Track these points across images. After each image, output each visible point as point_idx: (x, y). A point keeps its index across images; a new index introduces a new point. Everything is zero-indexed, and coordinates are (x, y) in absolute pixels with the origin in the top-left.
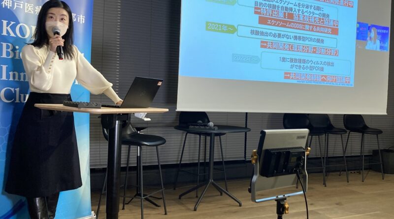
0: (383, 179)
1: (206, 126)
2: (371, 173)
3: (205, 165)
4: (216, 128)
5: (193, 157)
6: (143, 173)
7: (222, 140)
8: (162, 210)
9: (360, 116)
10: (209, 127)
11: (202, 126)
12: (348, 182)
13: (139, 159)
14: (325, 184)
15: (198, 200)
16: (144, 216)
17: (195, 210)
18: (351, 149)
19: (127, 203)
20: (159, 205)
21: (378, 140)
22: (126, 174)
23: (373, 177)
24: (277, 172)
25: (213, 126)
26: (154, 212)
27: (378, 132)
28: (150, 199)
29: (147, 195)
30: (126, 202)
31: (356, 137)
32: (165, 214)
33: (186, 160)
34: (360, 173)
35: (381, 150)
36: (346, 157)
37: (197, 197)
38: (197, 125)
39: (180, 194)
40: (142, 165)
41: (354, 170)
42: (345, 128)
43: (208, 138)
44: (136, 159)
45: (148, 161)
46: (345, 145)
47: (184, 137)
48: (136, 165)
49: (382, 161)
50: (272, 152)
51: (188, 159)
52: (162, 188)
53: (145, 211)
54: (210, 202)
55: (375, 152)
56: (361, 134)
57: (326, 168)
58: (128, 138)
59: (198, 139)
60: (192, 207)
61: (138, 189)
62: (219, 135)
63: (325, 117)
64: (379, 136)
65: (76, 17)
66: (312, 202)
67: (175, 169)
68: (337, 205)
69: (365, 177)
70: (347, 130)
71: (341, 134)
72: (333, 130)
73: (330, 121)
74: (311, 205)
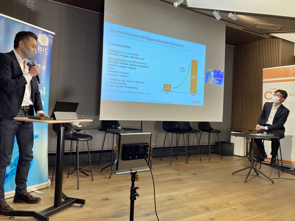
0: (221, 159)
1: (116, 128)
2: (215, 155)
4: (123, 130)
6: (79, 156)
8: (90, 178)
9: (208, 122)
10: (118, 129)
11: (114, 129)
14: (187, 162)
16: (79, 182)
20: (89, 175)
21: (218, 137)
23: (215, 158)
25: (121, 128)
26: (86, 179)
27: (218, 132)
28: (84, 171)
29: (82, 169)
30: (69, 173)
31: (205, 135)
32: (92, 180)
34: (208, 156)
35: (220, 142)
36: (199, 146)
38: (111, 128)
39: (101, 169)
40: (78, 151)
41: (205, 154)
42: (199, 130)
46: (199, 140)
49: (221, 149)
51: (107, 147)
52: (90, 166)
53: (80, 179)
55: (217, 143)
56: (208, 133)
57: (188, 152)
58: (71, 136)
61: (76, 166)
63: (188, 123)
64: (218, 134)
65: (41, 66)
66: (179, 173)
67: (99, 154)
68: (193, 175)
69: (211, 158)
70: (200, 131)
71: (197, 133)
72: (192, 131)
73: (190, 125)
74: (178, 175)
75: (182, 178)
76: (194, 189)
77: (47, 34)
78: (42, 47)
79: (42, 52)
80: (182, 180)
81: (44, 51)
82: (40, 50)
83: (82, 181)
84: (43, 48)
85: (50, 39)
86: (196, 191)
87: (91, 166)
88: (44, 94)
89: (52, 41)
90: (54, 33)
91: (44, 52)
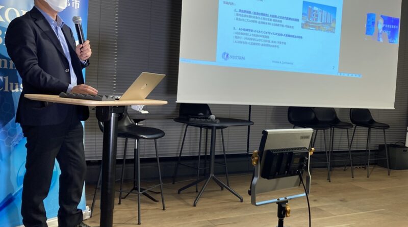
0: (389, 175)
1: (207, 118)
2: (377, 168)
3: (206, 158)
4: (218, 121)
5: (193, 150)
6: (140, 166)
7: (224, 133)
9: (367, 109)
10: (210, 120)
11: (203, 118)
12: (353, 178)
13: (136, 151)
14: (329, 180)
15: (198, 195)
16: (141, 211)
17: (195, 205)
18: (357, 143)
19: (124, 197)
20: (157, 200)
21: (385, 137)
22: (123, 167)
23: (378, 173)
24: (279, 174)
25: (214, 118)
26: (151, 207)
27: (385, 127)
28: (148, 193)
29: (144, 190)
30: (122, 197)
31: (362, 131)
32: (164, 209)
33: (186, 153)
34: (365, 169)
35: (388, 146)
36: (351, 151)
37: (197, 191)
38: (198, 118)
39: (179, 189)
40: (139, 157)
41: (360, 165)
42: (351, 123)
43: (210, 131)
44: (134, 151)
45: (146, 154)
46: (350, 139)
47: (185, 129)
48: (133, 158)
49: (389, 157)
50: (274, 152)
51: (188, 152)
52: (160, 183)
53: (143, 206)
54: (209, 197)
55: (382, 147)
56: (368, 128)
57: (331, 163)
58: (126, 130)
59: (199, 131)
60: (192, 203)
61: (135, 183)
62: (222, 128)
63: (331, 111)
64: (386, 130)
65: (71, 2)
67: (174, 163)
68: (340, 202)
69: (371, 173)
70: (353, 125)
71: (347, 129)
72: (339, 124)
73: (336, 115)
74: (315, 200)
75: (321, 207)
83: (145, 211)
87: (162, 184)
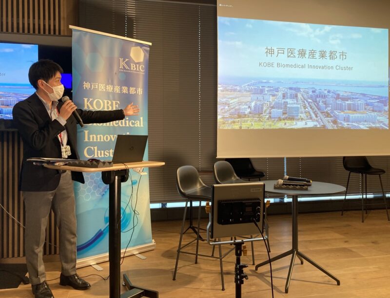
65: (136, 90)
66: (347, 240)
68: (372, 244)
74: (346, 242)
75: (351, 248)
76: (371, 267)
77: (141, 45)
78: (136, 64)
79: (136, 71)
80: (351, 251)
81: (139, 69)
82: (134, 68)
84: (138, 65)
85: (146, 52)
86: (374, 271)
88: (142, 126)
89: (148, 55)
90: (150, 44)
91: (139, 71)
